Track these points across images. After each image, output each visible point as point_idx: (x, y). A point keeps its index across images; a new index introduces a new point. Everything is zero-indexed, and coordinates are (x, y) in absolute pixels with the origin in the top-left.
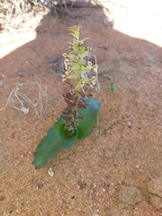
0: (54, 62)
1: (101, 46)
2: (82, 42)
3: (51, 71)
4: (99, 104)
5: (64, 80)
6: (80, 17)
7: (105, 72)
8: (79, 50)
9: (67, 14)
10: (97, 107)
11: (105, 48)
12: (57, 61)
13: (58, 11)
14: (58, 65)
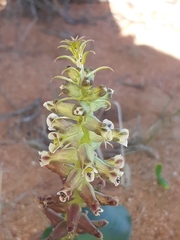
0: (24, 115)
1: (129, 81)
2: (91, 75)
3: (17, 133)
4: (129, 219)
5: (44, 163)
6: (84, 22)
7: (140, 140)
8: (85, 94)
9: (56, 15)
10: (124, 225)
11: (139, 88)
12: (30, 112)
13: (38, 9)
14: (34, 122)
